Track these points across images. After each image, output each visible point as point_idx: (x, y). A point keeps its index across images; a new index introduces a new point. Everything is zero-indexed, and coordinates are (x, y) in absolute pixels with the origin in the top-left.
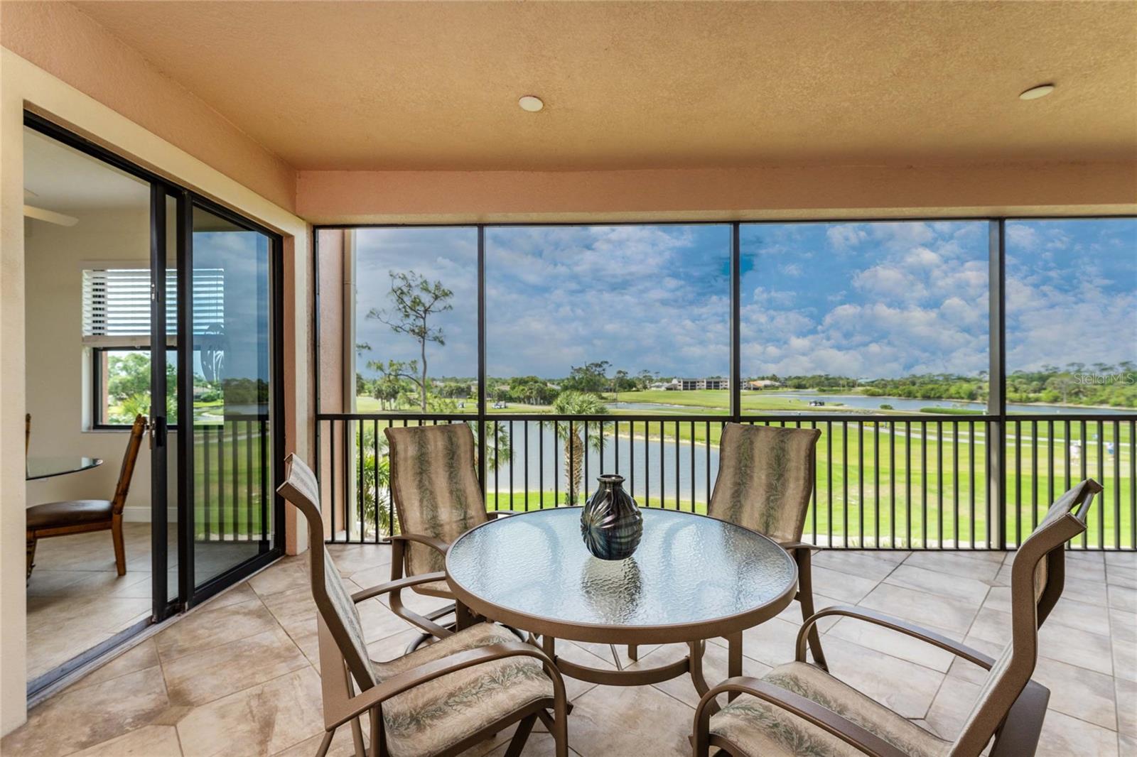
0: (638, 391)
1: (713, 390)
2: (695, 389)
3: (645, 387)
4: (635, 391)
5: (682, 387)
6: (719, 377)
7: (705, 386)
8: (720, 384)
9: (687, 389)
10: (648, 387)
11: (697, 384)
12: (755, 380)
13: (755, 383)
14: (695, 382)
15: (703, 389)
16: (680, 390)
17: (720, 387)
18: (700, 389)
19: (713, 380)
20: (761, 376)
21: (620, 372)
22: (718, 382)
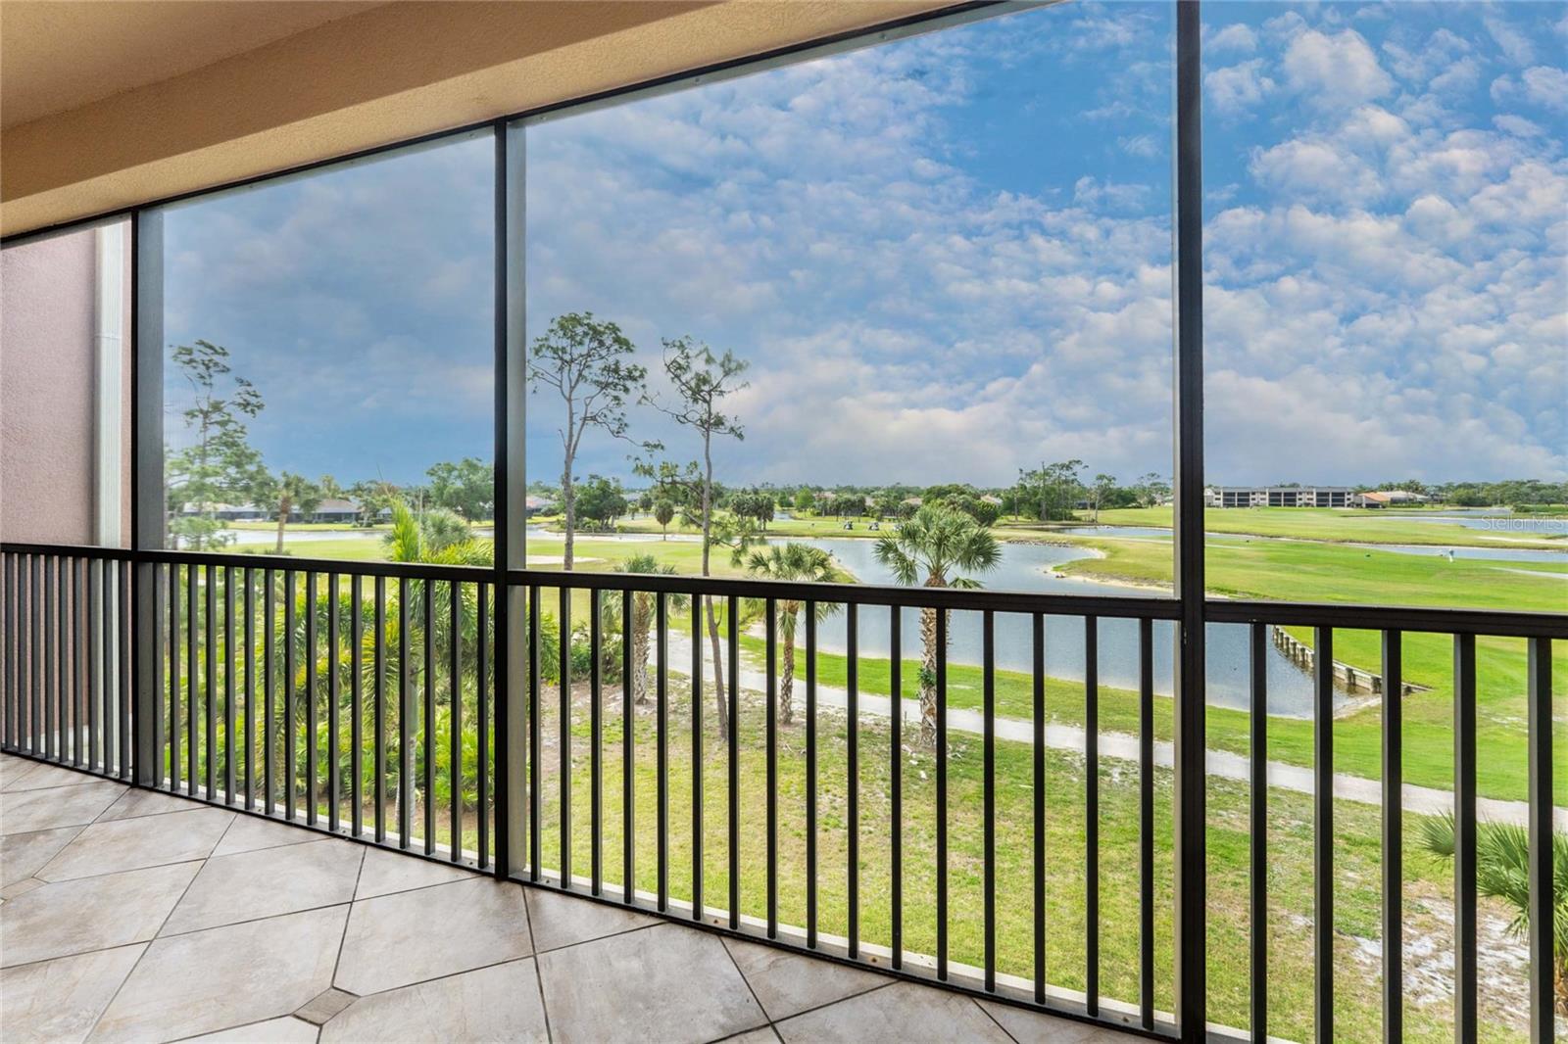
0: (1140, 507)
1: (1282, 507)
2: (1248, 505)
3: (1152, 502)
4: (1134, 507)
5: (1221, 502)
6: (1293, 485)
7: (1267, 501)
8: (1298, 496)
9: (1233, 506)
10: (1159, 501)
11: (1251, 497)
12: (1372, 491)
13: (1371, 495)
14: (1247, 494)
15: (1264, 506)
16: (1218, 507)
17: (1298, 502)
18: (1257, 505)
19: (1282, 490)
20: (1385, 483)
21: (1101, 477)
22: (1294, 494)
